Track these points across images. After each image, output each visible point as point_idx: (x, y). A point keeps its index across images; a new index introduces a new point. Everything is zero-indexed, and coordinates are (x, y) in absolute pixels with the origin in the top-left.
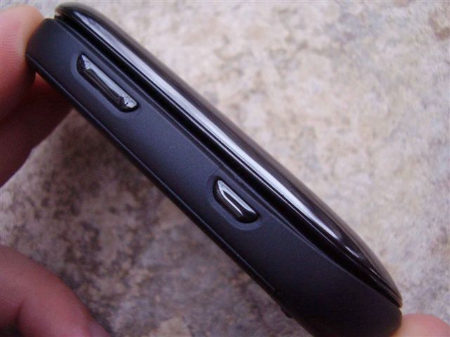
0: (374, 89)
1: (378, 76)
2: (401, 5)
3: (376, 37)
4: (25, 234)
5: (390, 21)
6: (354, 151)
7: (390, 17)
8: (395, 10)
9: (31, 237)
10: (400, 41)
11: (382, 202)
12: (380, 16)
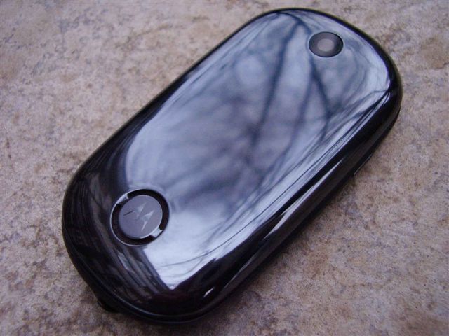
0: (413, 141)
1: (418, 130)
2: (438, 68)
3: (414, 95)
4: (44, 271)
5: (427, 81)
6: (396, 200)
7: (426, 77)
8: (432, 71)
9: (50, 275)
10: (438, 99)
11: (428, 252)
12: (418, 76)
